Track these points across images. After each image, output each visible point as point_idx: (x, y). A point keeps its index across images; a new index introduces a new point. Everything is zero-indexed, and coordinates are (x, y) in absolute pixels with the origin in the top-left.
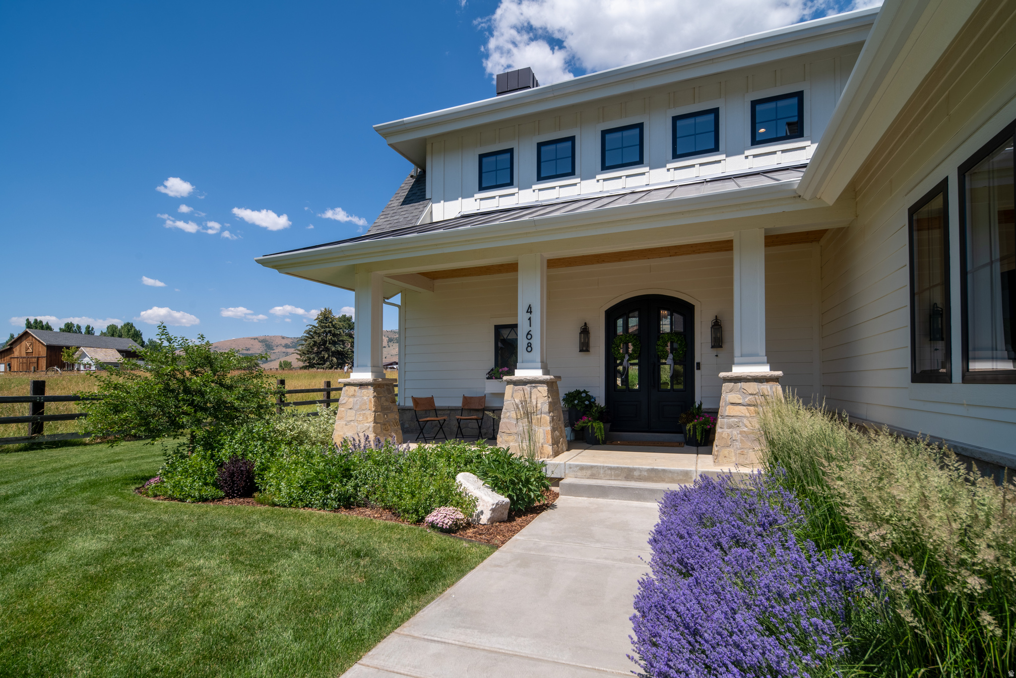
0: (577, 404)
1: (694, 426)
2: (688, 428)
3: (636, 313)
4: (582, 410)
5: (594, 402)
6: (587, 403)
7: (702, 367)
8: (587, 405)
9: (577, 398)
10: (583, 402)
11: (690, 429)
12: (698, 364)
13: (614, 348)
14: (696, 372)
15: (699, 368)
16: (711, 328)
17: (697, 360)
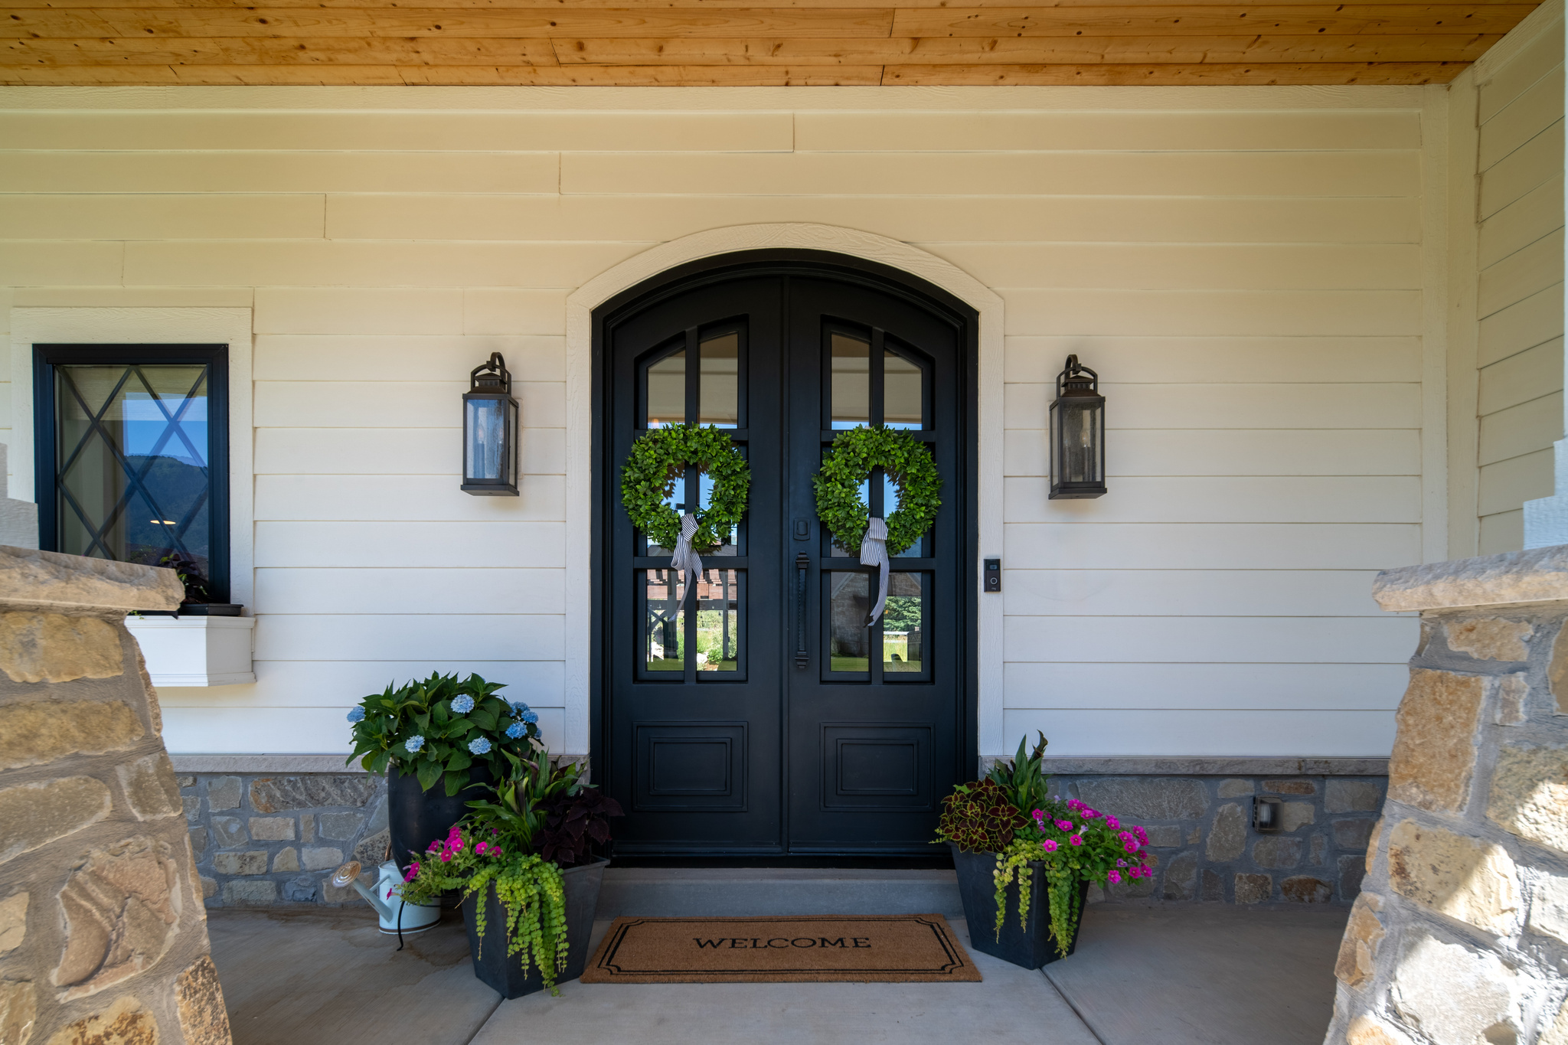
0: (421, 757)
1: (1039, 868)
2: (1002, 877)
3: (732, 340)
4: (451, 789)
5: (522, 746)
6: (479, 746)
7: (1006, 577)
8: (479, 761)
9: (423, 722)
10: (456, 744)
11: (1012, 889)
12: (994, 567)
13: (632, 485)
14: (984, 599)
15: (993, 585)
16: (1052, 408)
17: (987, 548)
